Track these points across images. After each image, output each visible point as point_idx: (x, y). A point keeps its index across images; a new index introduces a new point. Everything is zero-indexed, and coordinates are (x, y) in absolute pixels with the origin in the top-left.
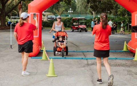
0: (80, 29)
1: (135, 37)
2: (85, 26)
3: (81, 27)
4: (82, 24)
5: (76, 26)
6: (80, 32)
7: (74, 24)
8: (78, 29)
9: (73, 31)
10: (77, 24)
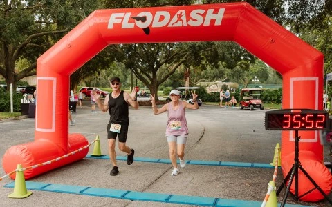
0: (252, 106)
1: (289, 137)
2: (260, 101)
3: (254, 102)
4: (255, 98)
5: (246, 102)
6: (252, 110)
7: (244, 98)
8: (248, 105)
9: (242, 109)
10: (249, 98)
